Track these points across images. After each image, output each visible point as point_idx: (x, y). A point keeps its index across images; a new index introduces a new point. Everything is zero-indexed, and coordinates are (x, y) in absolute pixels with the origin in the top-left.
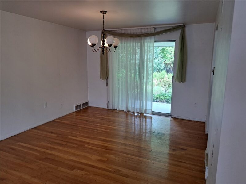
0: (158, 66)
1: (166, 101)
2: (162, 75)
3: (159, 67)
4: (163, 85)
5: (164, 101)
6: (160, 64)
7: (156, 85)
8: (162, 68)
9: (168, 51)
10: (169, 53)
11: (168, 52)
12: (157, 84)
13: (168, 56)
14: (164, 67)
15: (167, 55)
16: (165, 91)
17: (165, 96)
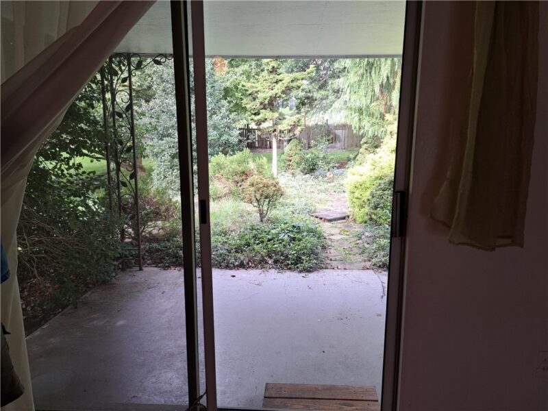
0: (221, 135)
1: (276, 262)
2: (240, 163)
3: (225, 137)
4: (254, 199)
5: (267, 263)
6: (227, 129)
7: (225, 196)
8: (234, 140)
9: (247, 90)
10: (250, 98)
11: (248, 93)
12: (226, 190)
13: (248, 106)
14: (240, 138)
15: (244, 101)
16: (259, 219)
17: (265, 240)
